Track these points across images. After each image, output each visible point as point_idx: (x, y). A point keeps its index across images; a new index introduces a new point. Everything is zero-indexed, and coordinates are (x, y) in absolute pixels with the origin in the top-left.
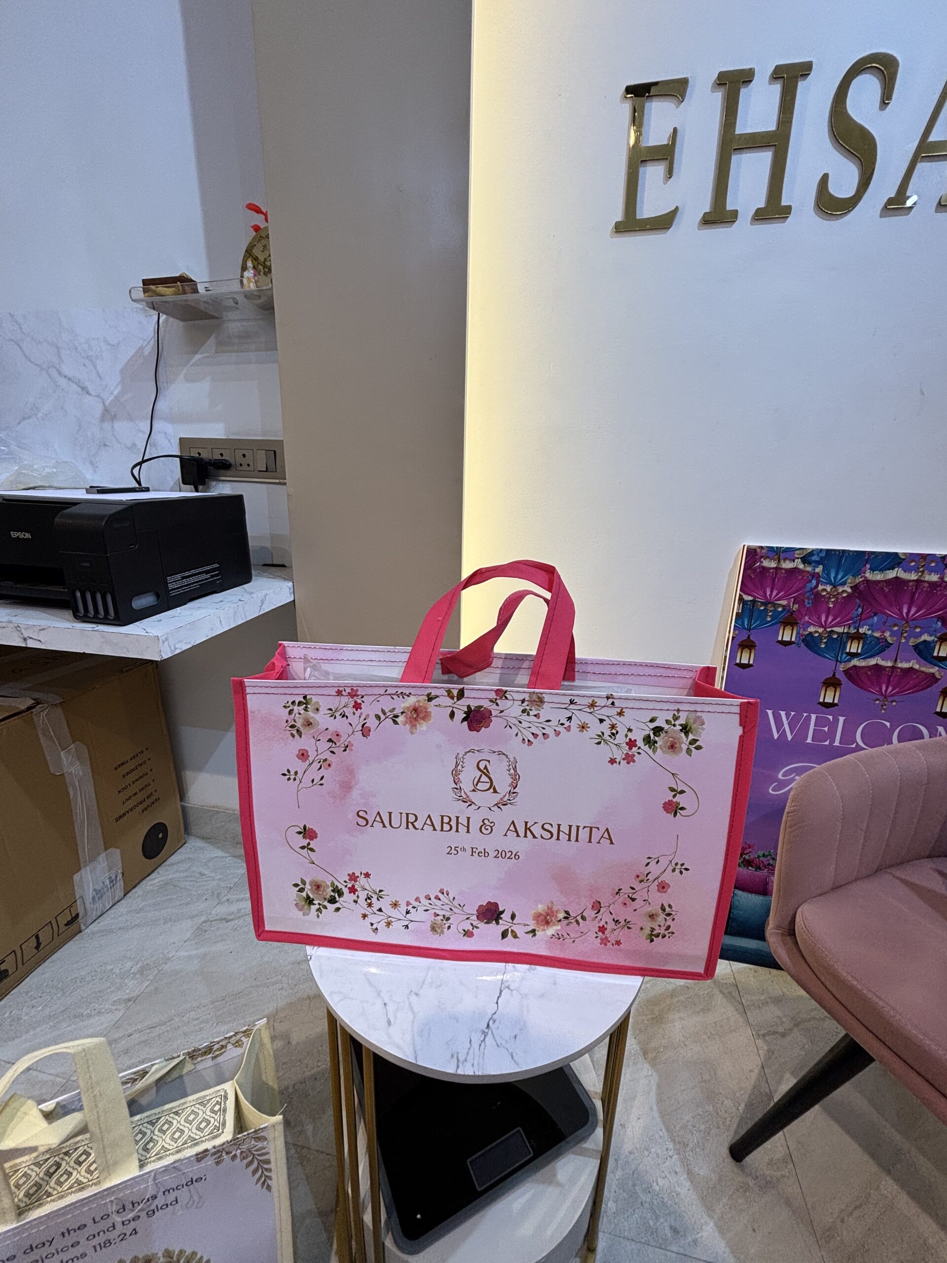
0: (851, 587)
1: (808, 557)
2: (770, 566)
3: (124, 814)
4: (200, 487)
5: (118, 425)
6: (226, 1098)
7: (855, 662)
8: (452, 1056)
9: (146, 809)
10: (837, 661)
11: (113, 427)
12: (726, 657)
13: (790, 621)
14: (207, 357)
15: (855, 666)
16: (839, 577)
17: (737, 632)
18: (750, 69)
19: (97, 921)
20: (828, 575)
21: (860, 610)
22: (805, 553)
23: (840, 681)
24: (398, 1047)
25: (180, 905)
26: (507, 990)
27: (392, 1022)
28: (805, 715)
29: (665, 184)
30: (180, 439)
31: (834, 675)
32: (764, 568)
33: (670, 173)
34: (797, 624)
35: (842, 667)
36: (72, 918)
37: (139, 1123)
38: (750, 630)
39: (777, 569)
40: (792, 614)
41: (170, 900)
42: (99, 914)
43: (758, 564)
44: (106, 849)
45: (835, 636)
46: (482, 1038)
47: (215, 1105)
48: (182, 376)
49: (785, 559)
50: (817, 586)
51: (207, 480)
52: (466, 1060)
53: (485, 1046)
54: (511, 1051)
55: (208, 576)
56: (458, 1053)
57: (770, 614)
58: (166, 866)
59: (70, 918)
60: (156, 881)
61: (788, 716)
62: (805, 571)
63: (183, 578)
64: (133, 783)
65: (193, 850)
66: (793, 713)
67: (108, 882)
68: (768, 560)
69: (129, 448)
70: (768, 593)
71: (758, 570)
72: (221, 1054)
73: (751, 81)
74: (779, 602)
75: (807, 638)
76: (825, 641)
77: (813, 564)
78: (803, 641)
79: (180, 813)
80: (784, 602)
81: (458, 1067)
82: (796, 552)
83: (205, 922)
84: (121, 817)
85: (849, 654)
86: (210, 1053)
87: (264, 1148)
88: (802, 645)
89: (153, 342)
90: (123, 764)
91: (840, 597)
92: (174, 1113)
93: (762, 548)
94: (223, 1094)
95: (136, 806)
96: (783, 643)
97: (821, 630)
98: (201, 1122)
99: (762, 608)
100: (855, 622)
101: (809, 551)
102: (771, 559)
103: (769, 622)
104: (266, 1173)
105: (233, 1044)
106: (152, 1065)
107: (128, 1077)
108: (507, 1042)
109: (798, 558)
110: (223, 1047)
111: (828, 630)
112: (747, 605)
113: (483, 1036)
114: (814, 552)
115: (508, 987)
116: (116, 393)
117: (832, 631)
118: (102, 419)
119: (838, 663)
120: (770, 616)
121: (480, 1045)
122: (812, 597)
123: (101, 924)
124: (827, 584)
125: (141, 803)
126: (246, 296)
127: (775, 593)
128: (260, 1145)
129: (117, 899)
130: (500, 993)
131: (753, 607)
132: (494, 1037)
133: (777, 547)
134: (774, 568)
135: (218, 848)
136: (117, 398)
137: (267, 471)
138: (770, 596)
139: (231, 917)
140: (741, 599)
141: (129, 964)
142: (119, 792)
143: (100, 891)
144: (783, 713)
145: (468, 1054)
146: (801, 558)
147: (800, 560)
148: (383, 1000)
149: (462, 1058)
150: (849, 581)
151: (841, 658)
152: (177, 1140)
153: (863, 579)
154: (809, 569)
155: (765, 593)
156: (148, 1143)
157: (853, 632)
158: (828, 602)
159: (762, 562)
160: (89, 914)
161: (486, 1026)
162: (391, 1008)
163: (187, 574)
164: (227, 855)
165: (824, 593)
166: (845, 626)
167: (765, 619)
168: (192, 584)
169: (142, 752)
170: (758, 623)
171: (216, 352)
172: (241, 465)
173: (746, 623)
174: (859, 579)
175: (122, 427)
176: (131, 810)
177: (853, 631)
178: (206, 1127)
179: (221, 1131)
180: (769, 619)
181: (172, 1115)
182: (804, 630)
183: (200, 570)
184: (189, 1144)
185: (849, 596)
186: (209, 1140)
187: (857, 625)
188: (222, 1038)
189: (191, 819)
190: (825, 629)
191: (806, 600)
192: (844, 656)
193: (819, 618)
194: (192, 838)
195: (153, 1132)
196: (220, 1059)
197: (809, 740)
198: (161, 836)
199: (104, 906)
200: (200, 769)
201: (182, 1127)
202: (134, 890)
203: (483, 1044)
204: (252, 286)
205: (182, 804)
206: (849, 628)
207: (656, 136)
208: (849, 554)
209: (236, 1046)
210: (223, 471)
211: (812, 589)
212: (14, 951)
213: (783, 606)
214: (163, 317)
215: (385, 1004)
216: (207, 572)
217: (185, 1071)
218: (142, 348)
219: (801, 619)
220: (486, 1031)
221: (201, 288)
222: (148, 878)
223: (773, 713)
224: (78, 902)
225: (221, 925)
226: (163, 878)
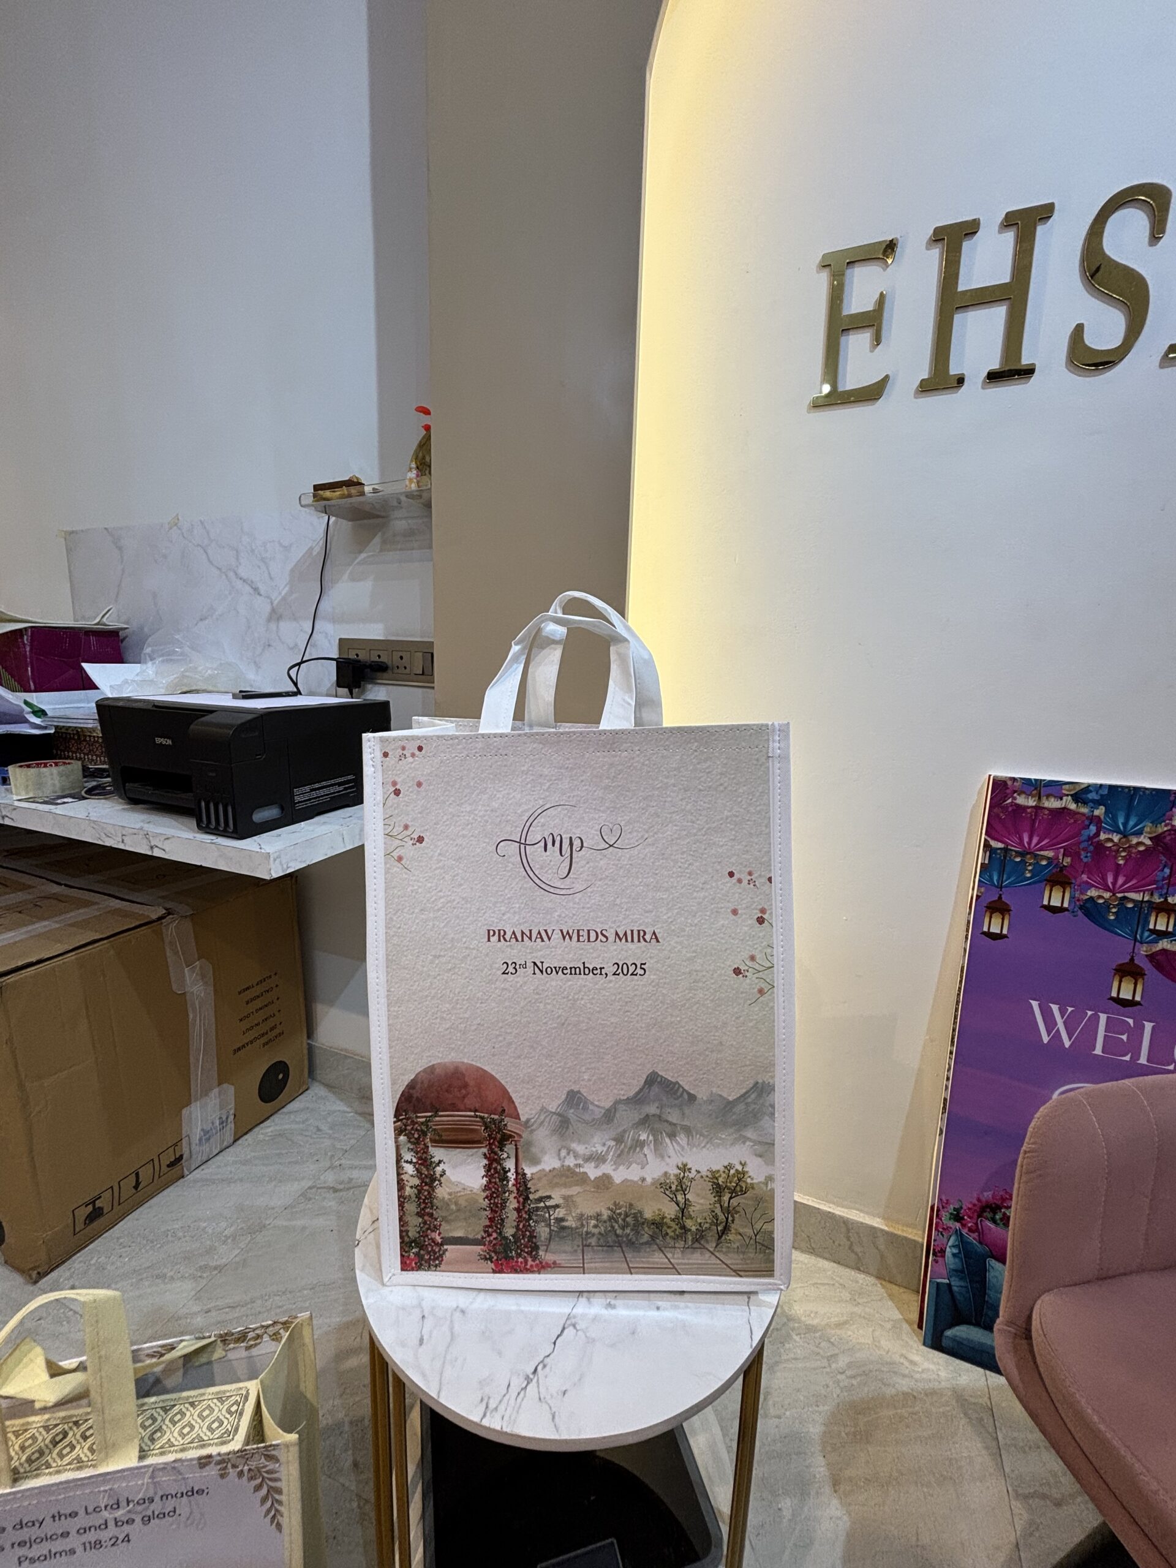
0: (1150, 838)
1: (1081, 794)
2: (1026, 804)
3: (244, 1046)
4: (355, 691)
5: (282, 624)
6: (246, 1398)
7: (1164, 944)
8: (482, 1400)
9: (267, 1043)
10: (1135, 940)
11: (278, 627)
12: (969, 922)
13: (1059, 879)
14: (372, 555)
15: (1164, 951)
16: (1131, 823)
17: (983, 890)
18: (975, 220)
19: (202, 1167)
20: (1114, 819)
21: (1167, 871)
22: (1078, 789)
23: (1142, 969)
24: (424, 1375)
25: (290, 1163)
26: (571, 1328)
27: (425, 1341)
28: (1090, 1013)
29: (872, 351)
30: (340, 640)
31: (1132, 959)
32: (1018, 806)
33: (877, 340)
34: (1070, 884)
35: (1143, 950)
36: (176, 1159)
37: (153, 1406)
38: (1001, 888)
39: (1038, 808)
40: (1061, 871)
41: (279, 1155)
42: (205, 1159)
43: (1010, 801)
44: (220, 1084)
45: (1130, 905)
46: (524, 1385)
47: (233, 1405)
48: (346, 577)
49: (1048, 796)
50: (1097, 834)
51: (362, 683)
52: (496, 1409)
53: (525, 1396)
54: (554, 1409)
55: (341, 788)
56: (489, 1398)
57: (1030, 868)
58: (282, 1113)
59: (172, 1160)
60: (270, 1130)
61: (1062, 1012)
62: (1079, 813)
63: (312, 790)
64: (257, 1011)
65: (314, 1099)
66: (1070, 1009)
67: (217, 1122)
68: (1023, 796)
69: (291, 649)
70: (1026, 840)
71: (1010, 809)
72: (256, 1345)
73: (976, 232)
74: (1042, 853)
75: (1088, 905)
76: (1114, 910)
77: (1091, 804)
78: (1081, 908)
79: (305, 1052)
80: (1050, 854)
81: (485, 1415)
82: (1064, 787)
83: (310, 1188)
84: (239, 1049)
85: (1154, 931)
86: (243, 1342)
87: (276, 1472)
88: (1080, 913)
89: (322, 543)
90: (248, 988)
91: (1134, 851)
92: (190, 1403)
93: (1014, 779)
94: (244, 1393)
95: (256, 1039)
96: (1049, 908)
97: (1107, 895)
98: (213, 1422)
99: (1018, 859)
100: (1162, 888)
101: (1083, 786)
102: (1029, 795)
103: (1029, 879)
104: (276, 1505)
105: (270, 1336)
106: (182, 1341)
107: (155, 1350)
108: (552, 1396)
109: (1067, 795)
110: (258, 1337)
111: (1119, 895)
112: (996, 854)
113: (526, 1382)
114: (1091, 788)
115: (574, 1326)
116: (283, 593)
117: (1125, 898)
118: (269, 620)
119: (1137, 944)
120: (1030, 871)
121: (519, 1394)
122: (1092, 848)
123: (206, 1171)
124: (1114, 832)
125: (263, 1035)
126: (407, 496)
127: (1035, 840)
128: (271, 1466)
129: (225, 1144)
130: (562, 1331)
131: (1005, 857)
132: (538, 1387)
133: (1036, 780)
134: (1032, 807)
135: (342, 1100)
136: (284, 599)
137: (423, 674)
138: (1029, 843)
139: (341, 1187)
140: (987, 845)
141: (223, 1224)
142: (241, 1020)
143: (208, 1132)
144: (1055, 1008)
145: (500, 1402)
146: (1072, 795)
147: (1070, 797)
148: (423, 1311)
149: (492, 1405)
150: (1147, 829)
151: (1141, 937)
152: (185, 1435)
153: (1169, 827)
154: (1084, 810)
155: (1021, 839)
156: (155, 1432)
157: (1158, 901)
158: (1116, 857)
159: (1015, 799)
160: (194, 1156)
161: (533, 1370)
162: (429, 1323)
163: (317, 786)
164: (348, 1110)
165: (1109, 845)
166: (1144, 892)
167: (1024, 873)
168: (322, 796)
169: (270, 977)
170: (1012, 879)
171: (381, 550)
172: (398, 667)
173: (995, 878)
174: (1162, 828)
175: (286, 627)
176: (251, 1042)
177: (1157, 899)
178: (218, 1428)
179: (231, 1437)
180: (1028, 875)
181: (187, 1405)
182: (1082, 893)
183: (332, 782)
184: (195, 1445)
185: (1148, 849)
186: (216, 1444)
187: (1165, 891)
188: (259, 1325)
189: (319, 1060)
190: (1114, 894)
191: (1082, 853)
192: (1146, 934)
193: (1104, 879)
194: (317, 1084)
195: (163, 1420)
196: (255, 1352)
197: (1098, 1051)
198: (281, 1076)
199: (211, 1150)
200: (331, 1003)
201: (193, 1422)
202: (246, 1137)
203: (522, 1392)
204: (414, 486)
205: (309, 1042)
206: (1152, 894)
207: (858, 301)
208: (1144, 792)
209: (273, 1340)
210: (379, 674)
211: (1090, 838)
212: (112, 1187)
213: (1048, 858)
214: (333, 519)
215: (423, 1317)
216: (340, 784)
217: (216, 1356)
218: (311, 549)
219: (1075, 878)
220: (531, 1376)
221: (367, 489)
222: (262, 1125)
223: (1040, 1005)
224: (184, 1141)
225: (328, 1195)
226: (278, 1128)
